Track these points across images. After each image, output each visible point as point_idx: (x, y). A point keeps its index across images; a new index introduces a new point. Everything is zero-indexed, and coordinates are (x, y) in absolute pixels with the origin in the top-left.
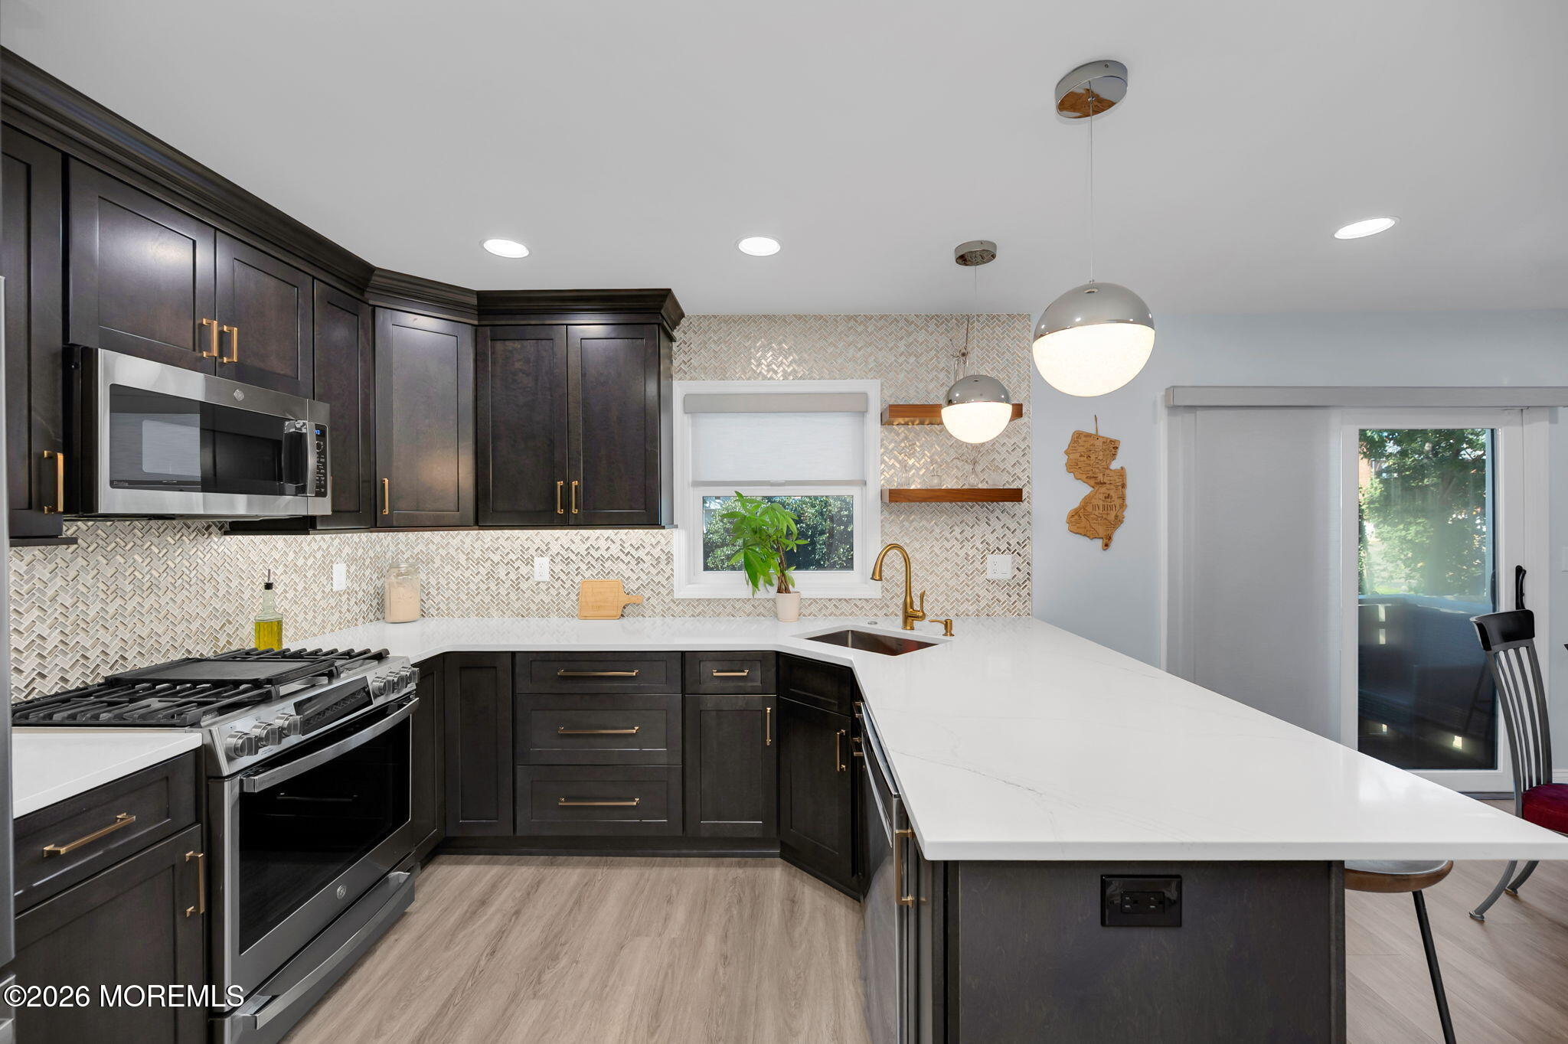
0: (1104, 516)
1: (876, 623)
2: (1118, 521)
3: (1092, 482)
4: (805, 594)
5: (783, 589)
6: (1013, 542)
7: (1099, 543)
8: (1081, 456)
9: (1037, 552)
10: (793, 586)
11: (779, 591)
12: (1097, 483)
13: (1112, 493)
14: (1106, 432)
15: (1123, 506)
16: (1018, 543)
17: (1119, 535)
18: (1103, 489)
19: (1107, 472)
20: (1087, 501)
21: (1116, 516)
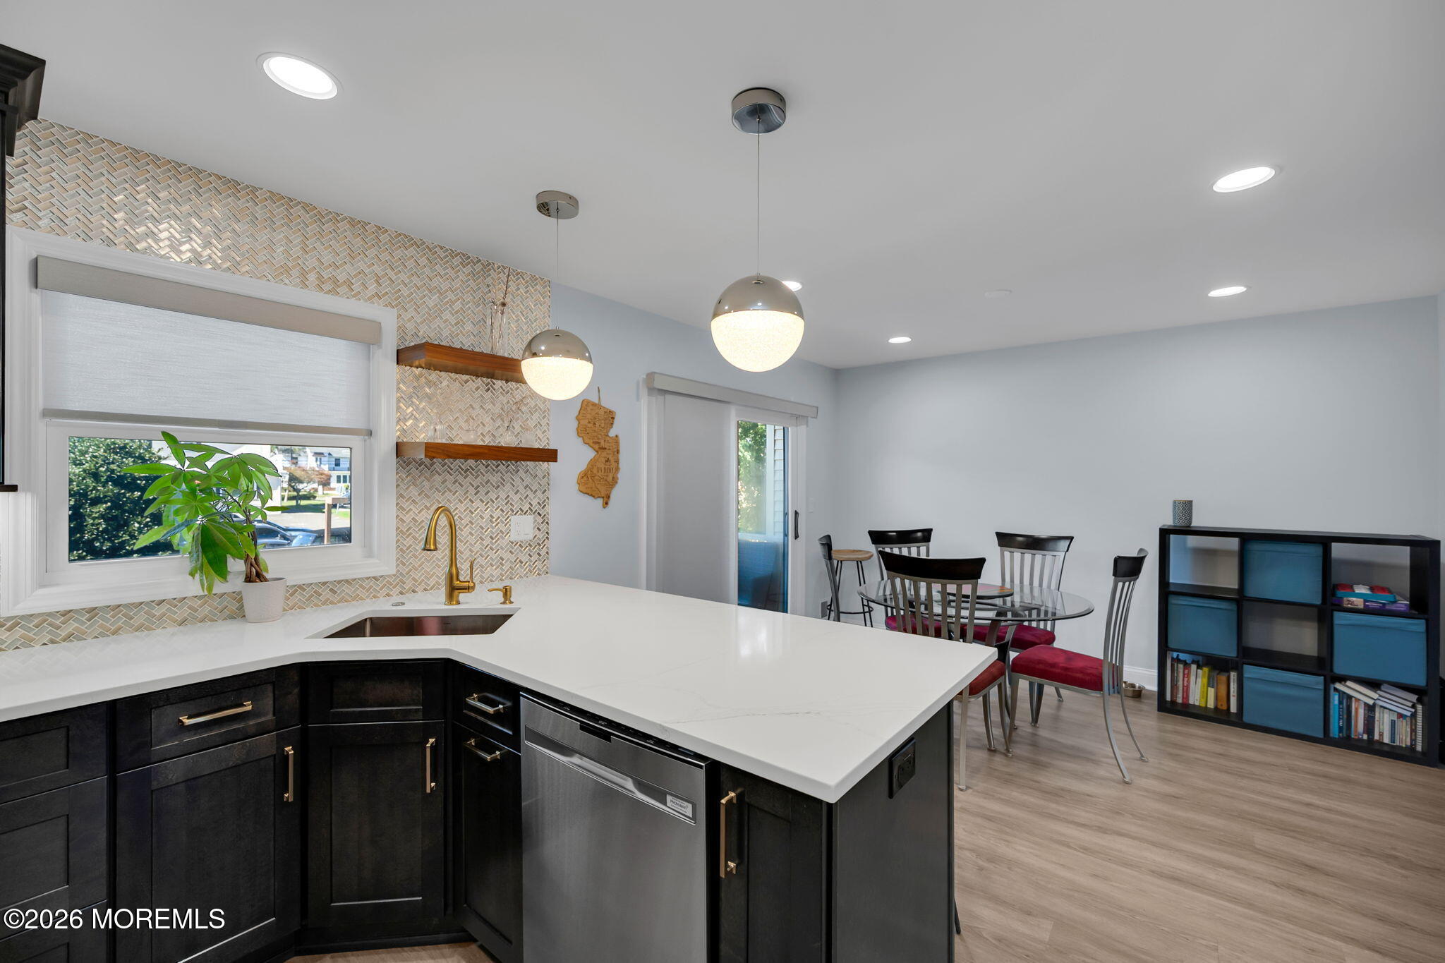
0: (605, 477)
1: (403, 604)
2: (615, 481)
3: (597, 447)
4: (293, 580)
5: (255, 575)
6: (534, 502)
7: (600, 501)
8: (589, 422)
9: (552, 510)
10: (267, 571)
11: (249, 579)
12: (600, 448)
13: (611, 458)
14: (607, 403)
15: (617, 469)
16: (538, 503)
17: (616, 494)
18: (604, 454)
19: (607, 438)
20: (592, 464)
21: (613, 478)
